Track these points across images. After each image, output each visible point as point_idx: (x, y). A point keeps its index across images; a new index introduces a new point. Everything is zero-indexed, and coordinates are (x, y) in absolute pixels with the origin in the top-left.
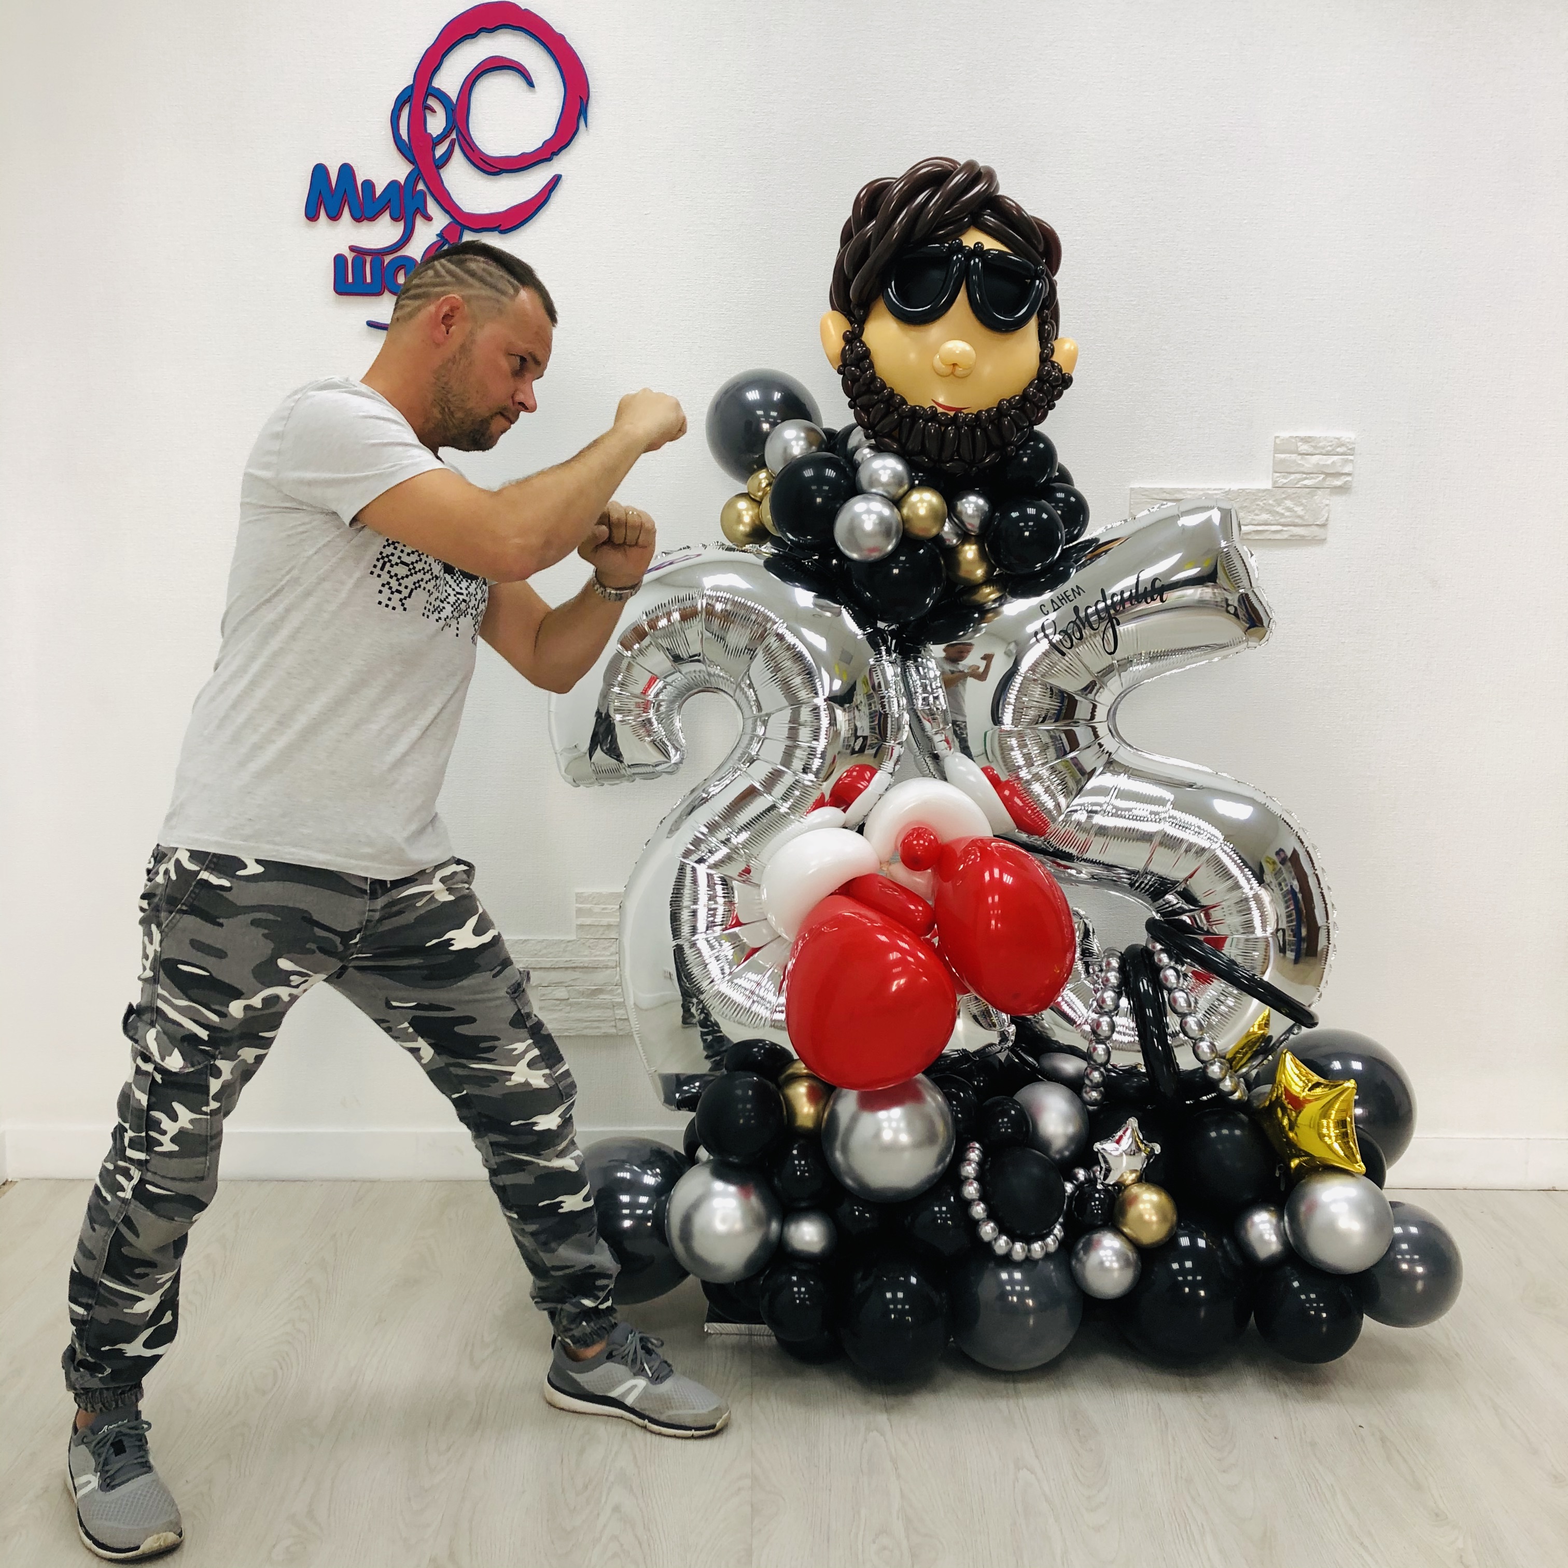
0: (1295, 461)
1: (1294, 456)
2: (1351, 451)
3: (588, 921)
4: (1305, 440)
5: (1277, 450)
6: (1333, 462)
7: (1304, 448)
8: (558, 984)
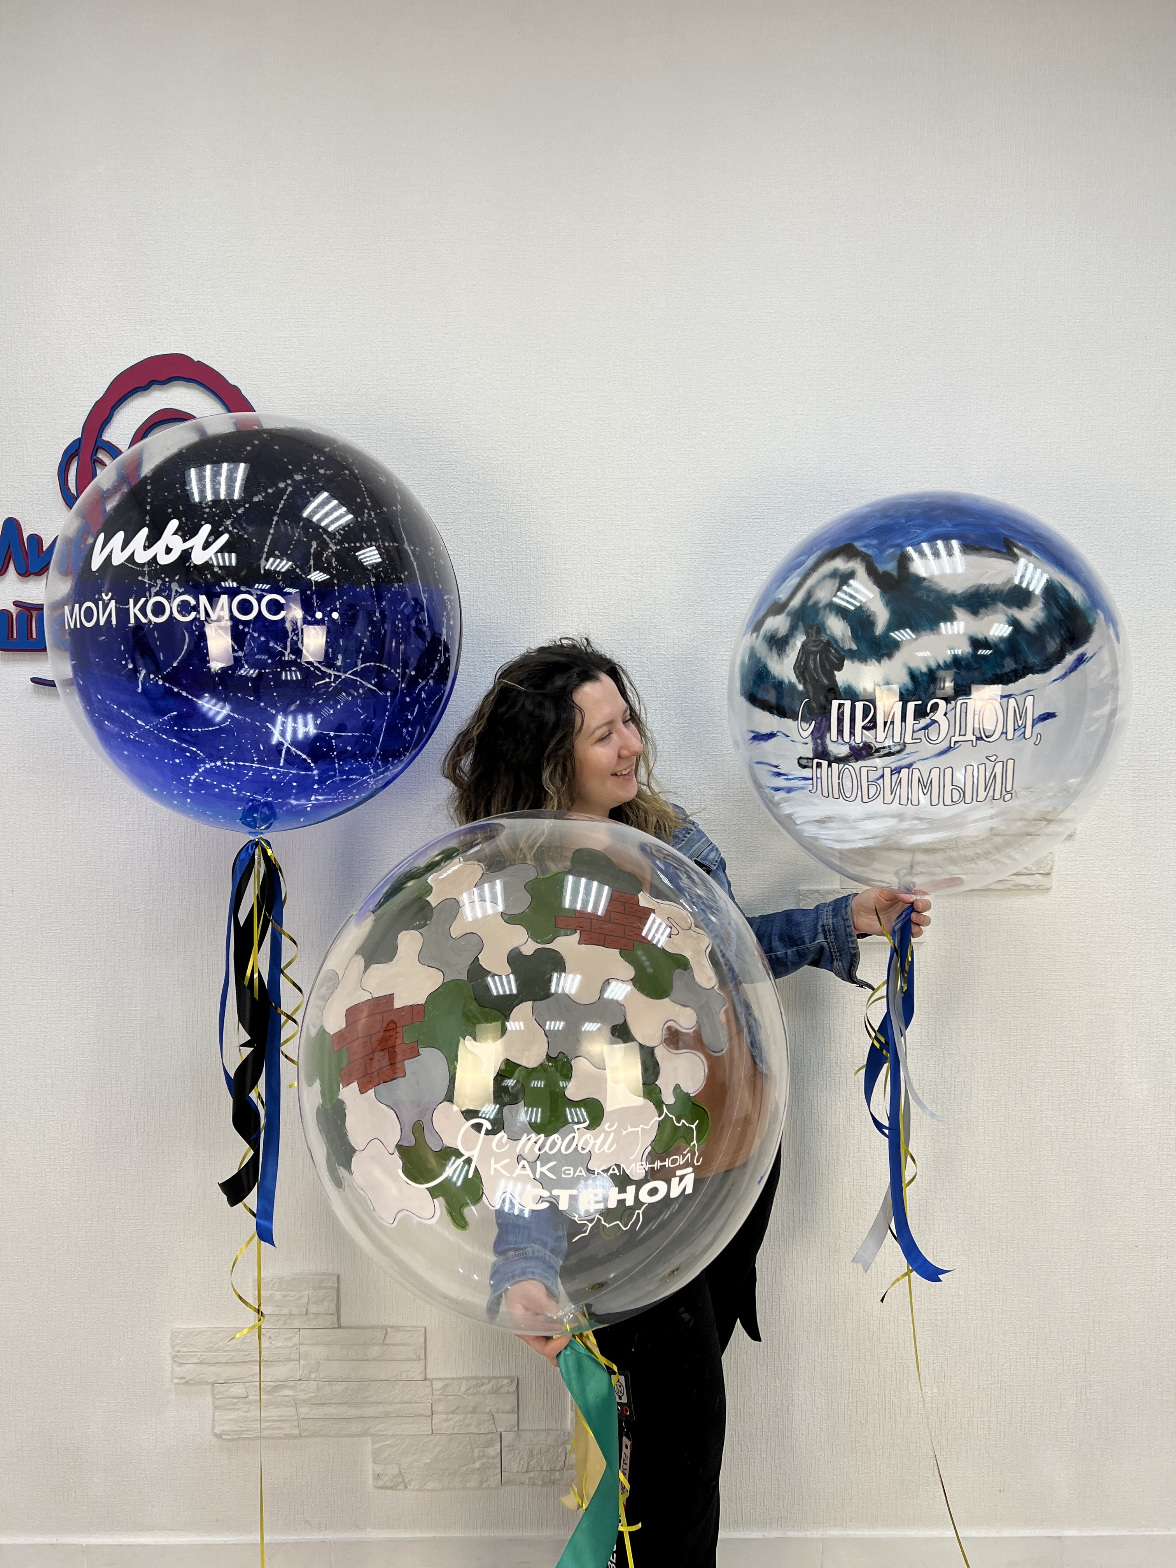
3: (269, 1310)
8: (234, 1381)
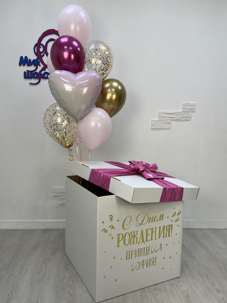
0: (186, 107)
2: (195, 105)
4: (188, 104)
5: (183, 105)
6: (192, 107)
7: (187, 105)
8: (62, 196)
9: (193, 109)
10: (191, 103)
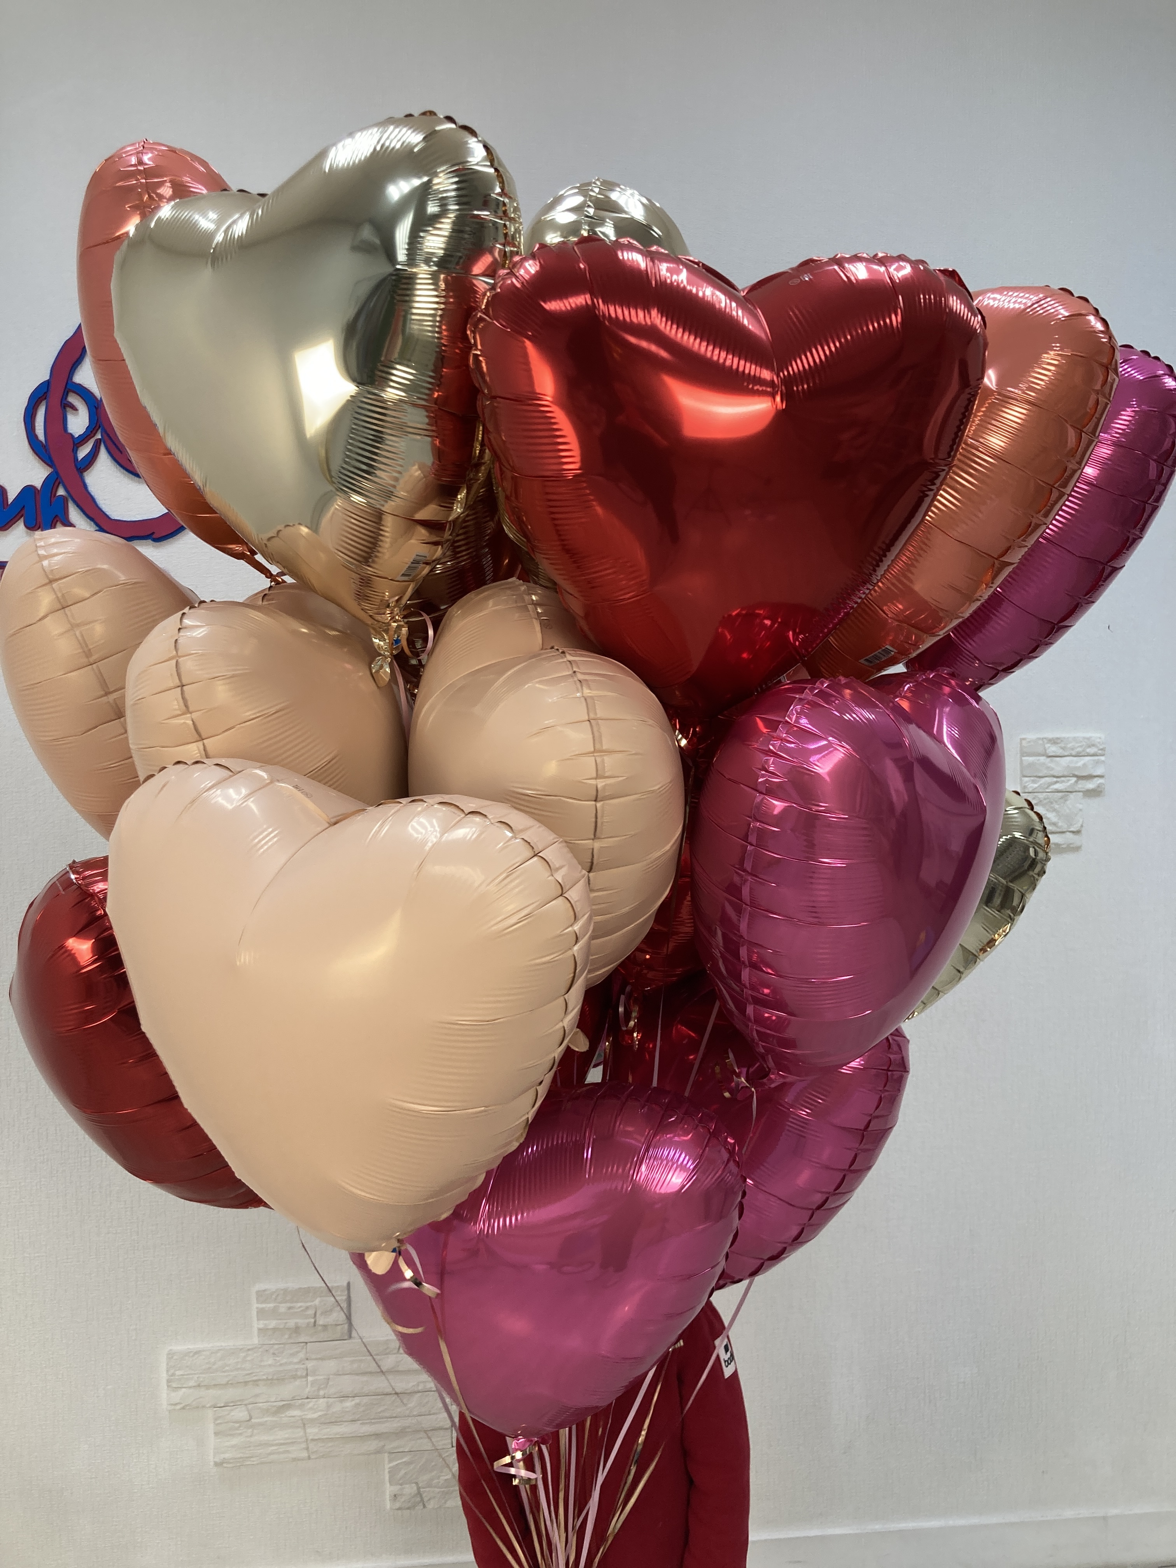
0: (1044, 764)
1: (1042, 759)
2: (1102, 752)
3: (273, 1324)
4: (1054, 741)
5: (1024, 754)
6: (1084, 765)
7: (1052, 749)
8: (236, 1404)
9: (1090, 777)
10: (1075, 739)
